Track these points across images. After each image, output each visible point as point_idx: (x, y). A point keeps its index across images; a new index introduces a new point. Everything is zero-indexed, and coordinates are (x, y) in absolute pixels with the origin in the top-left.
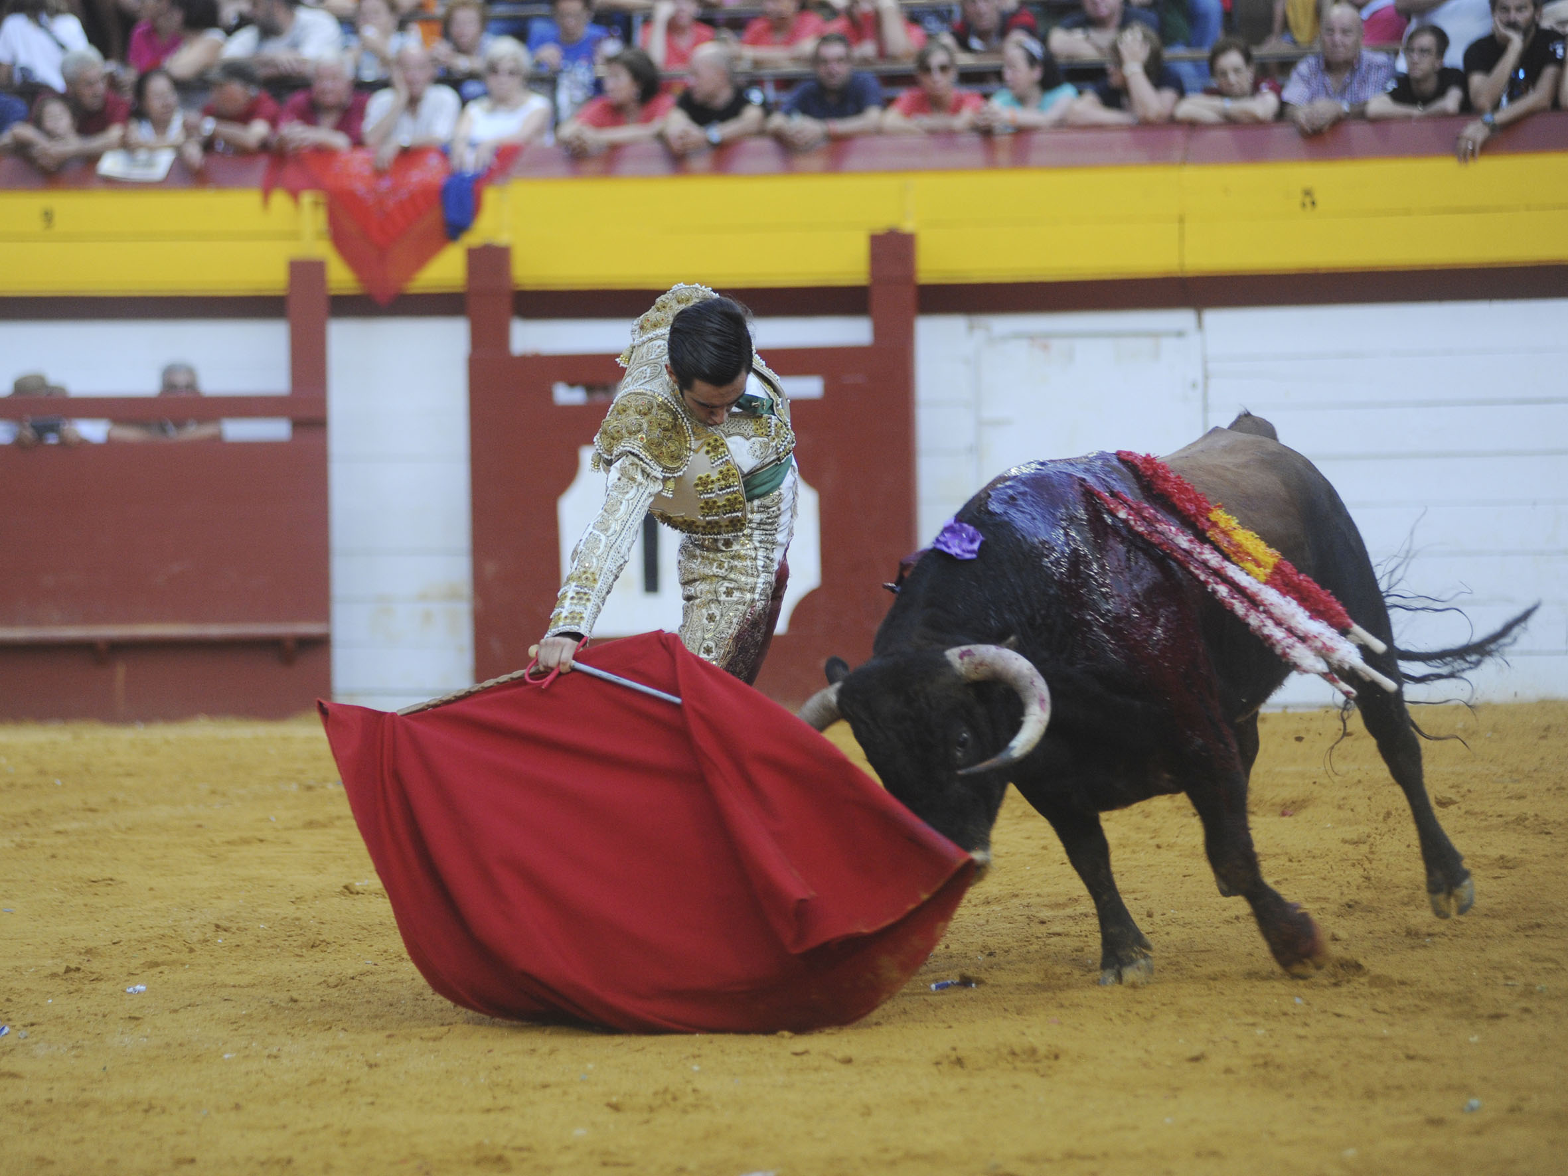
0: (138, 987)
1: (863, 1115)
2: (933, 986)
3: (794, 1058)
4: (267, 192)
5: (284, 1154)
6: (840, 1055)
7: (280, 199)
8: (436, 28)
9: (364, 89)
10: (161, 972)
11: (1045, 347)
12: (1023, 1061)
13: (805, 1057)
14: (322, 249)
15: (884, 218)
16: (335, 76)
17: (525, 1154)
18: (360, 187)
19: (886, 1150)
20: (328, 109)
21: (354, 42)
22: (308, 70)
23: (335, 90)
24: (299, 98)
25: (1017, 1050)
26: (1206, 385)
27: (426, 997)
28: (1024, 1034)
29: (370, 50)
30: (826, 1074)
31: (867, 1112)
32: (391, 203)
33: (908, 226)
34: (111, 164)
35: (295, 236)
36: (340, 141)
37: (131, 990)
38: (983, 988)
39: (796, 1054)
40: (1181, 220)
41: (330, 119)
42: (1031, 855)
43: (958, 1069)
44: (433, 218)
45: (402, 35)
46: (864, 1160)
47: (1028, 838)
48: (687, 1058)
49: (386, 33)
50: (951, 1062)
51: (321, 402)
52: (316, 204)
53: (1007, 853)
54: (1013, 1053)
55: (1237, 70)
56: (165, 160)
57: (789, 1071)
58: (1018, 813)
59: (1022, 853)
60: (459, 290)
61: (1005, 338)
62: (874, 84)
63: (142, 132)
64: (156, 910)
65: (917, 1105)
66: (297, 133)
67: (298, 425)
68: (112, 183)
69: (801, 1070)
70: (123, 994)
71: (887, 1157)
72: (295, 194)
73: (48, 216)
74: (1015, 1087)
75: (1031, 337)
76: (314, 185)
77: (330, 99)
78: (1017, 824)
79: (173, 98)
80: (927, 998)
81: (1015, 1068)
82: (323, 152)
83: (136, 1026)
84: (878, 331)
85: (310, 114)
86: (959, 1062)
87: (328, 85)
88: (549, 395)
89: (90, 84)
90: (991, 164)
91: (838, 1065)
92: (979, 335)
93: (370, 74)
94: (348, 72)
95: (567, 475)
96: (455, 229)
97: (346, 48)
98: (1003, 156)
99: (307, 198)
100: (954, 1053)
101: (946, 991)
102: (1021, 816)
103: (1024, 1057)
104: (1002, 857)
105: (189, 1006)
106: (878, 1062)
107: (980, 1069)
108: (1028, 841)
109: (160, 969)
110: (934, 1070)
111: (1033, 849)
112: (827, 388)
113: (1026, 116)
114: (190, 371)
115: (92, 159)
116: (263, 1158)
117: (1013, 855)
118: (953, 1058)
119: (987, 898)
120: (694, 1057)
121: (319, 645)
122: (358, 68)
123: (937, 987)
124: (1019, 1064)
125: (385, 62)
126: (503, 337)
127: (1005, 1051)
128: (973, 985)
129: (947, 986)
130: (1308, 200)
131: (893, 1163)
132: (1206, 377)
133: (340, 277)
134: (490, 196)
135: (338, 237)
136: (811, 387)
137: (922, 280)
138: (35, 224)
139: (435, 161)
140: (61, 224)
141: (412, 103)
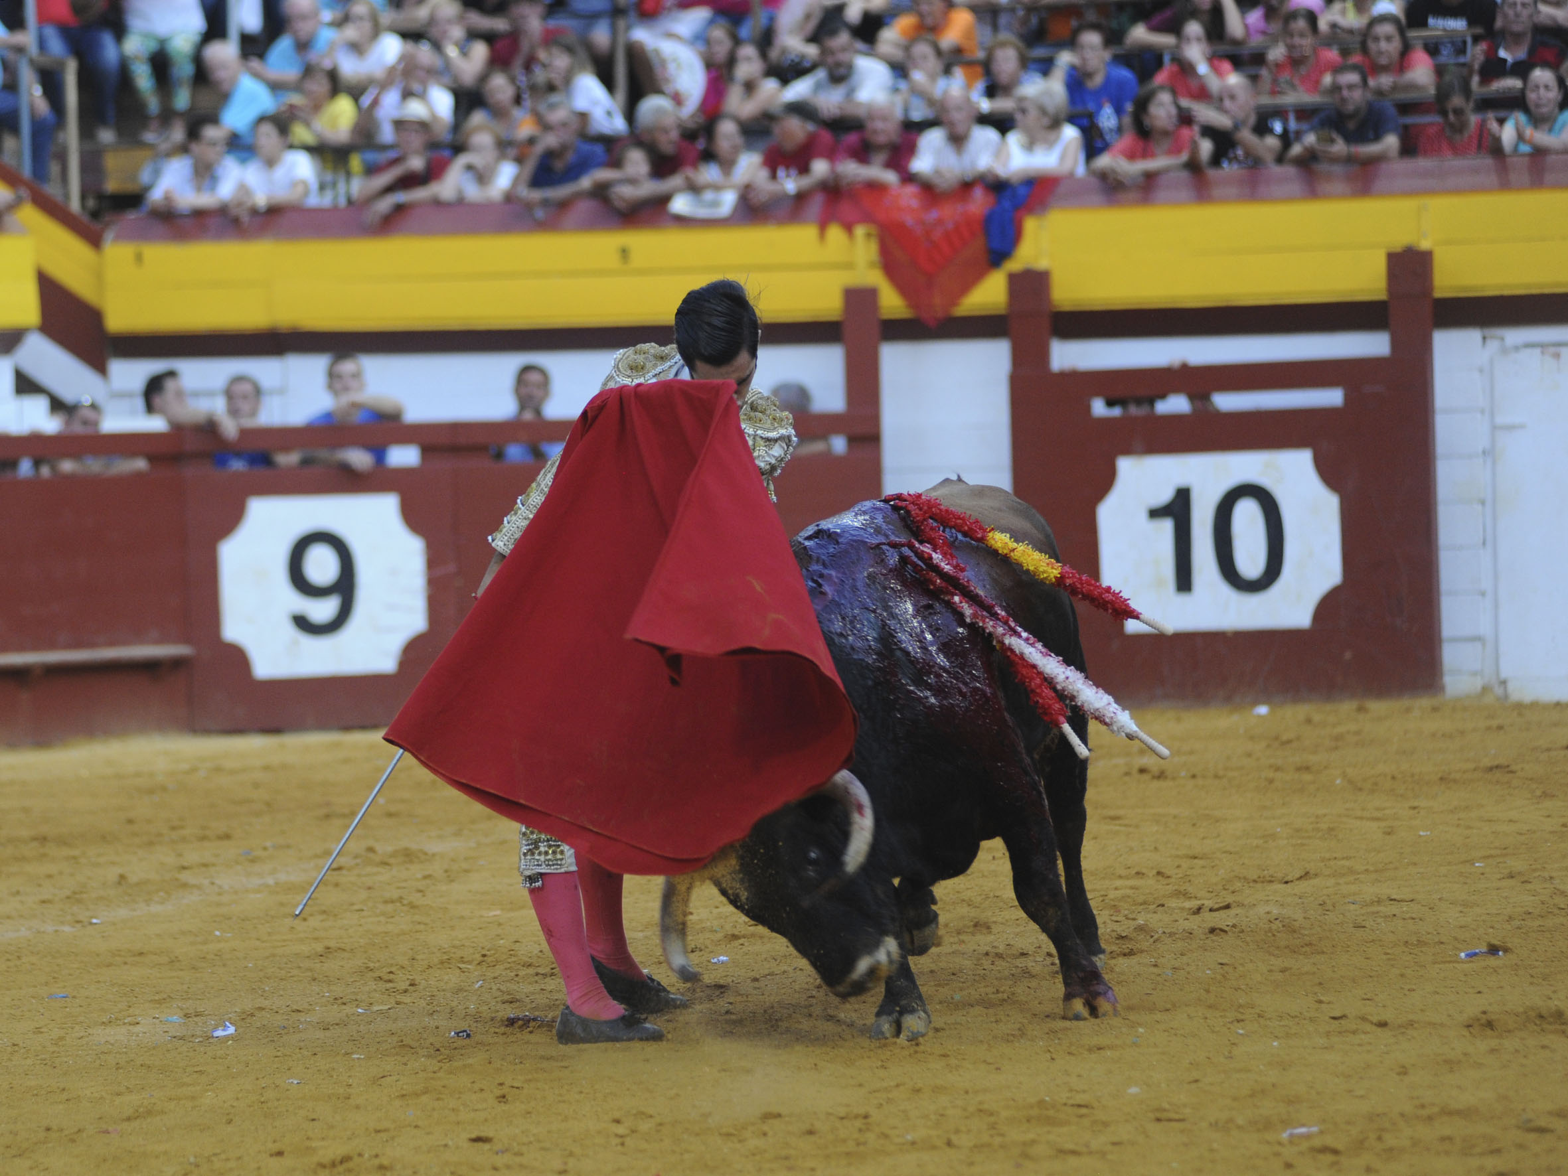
0: (722, 958)
1: (1399, 1074)
2: (1463, 955)
3: (1332, 1021)
4: (823, 226)
5: (862, 1111)
6: (1375, 1019)
7: (835, 233)
8: (979, 70)
9: (912, 129)
10: (742, 945)
11: (1557, 356)
12: (1550, 1023)
13: (1342, 1022)
14: (875, 278)
15: (1400, 239)
16: (884, 118)
17: (1084, 1111)
18: (909, 220)
19: (1423, 1106)
20: (879, 148)
21: (903, 85)
22: (861, 112)
23: (885, 131)
24: (852, 138)
25: (1544, 1013)
27: (985, 967)
28: (1550, 999)
29: (916, 91)
30: (1363, 1036)
31: (1403, 1071)
32: (937, 234)
33: (1425, 245)
34: (680, 204)
35: (849, 266)
36: (890, 177)
37: (715, 960)
38: (1509, 956)
39: (1334, 1018)
41: (880, 157)
42: (1551, 832)
43: (1489, 1032)
44: (977, 246)
45: (948, 78)
46: (1402, 1115)
47: (1549, 816)
48: (1232, 1022)
49: (933, 77)
50: (1482, 1025)
51: (874, 419)
52: (868, 235)
53: (1528, 831)
54: (1541, 1017)
56: (728, 200)
57: (1328, 1034)
58: (1538, 793)
59: (1542, 830)
60: (1003, 312)
61: (1517, 348)
62: (1392, 111)
63: (709, 173)
65: (1451, 1064)
66: (851, 169)
67: (853, 440)
68: (682, 221)
69: (1340, 1033)
70: (709, 964)
71: (1425, 1112)
72: (849, 228)
73: (624, 253)
74: (1543, 1047)
75: (1543, 346)
76: (867, 218)
77: (881, 139)
78: (1538, 803)
79: (739, 140)
80: (1456, 965)
81: (1543, 1030)
82: (875, 187)
83: (722, 993)
84: (1394, 344)
85: (863, 153)
86: (1490, 1025)
87: (879, 125)
88: (1088, 408)
89: (665, 131)
90: (1505, 185)
91: (1374, 1028)
92: (1493, 345)
93: (917, 115)
94: (898, 114)
95: (1105, 481)
96: (998, 256)
97: (895, 90)
98: (1519, 176)
99: (860, 231)
100: (1484, 1016)
101: (1475, 958)
102: (1541, 796)
103: (1552, 1020)
104: (1525, 834)
105: (769, 975)
106: (1412, 1025)
107: (1509, 1031)
108: (1549, 819)
109: (741, 941)
110: (1465, 1032)
111: (1552, 826)
112: (1347, 398)
115: (663, 200)
116: (842, 1111)
117: (1534, 832)
118: (1483, 1021)
119: (1511, 873)
120: (1238, 1021)
122: (906, 110)
123: (1467, 955)
124: (1545, 1026)
125: (931, 102)
126: (1044, 356)
127: (1532, 1014)
128: (1501, 953)
129: (1475, 954)
131: (1430, 1118)
133: (891, 302)
134: (1031, 225)
135: (889, 265)
136: (1332, 397)
137: (1438, 294)
138: (614, 261)
139: (978, 193)
140: (637, 260)
141: (957, 140)
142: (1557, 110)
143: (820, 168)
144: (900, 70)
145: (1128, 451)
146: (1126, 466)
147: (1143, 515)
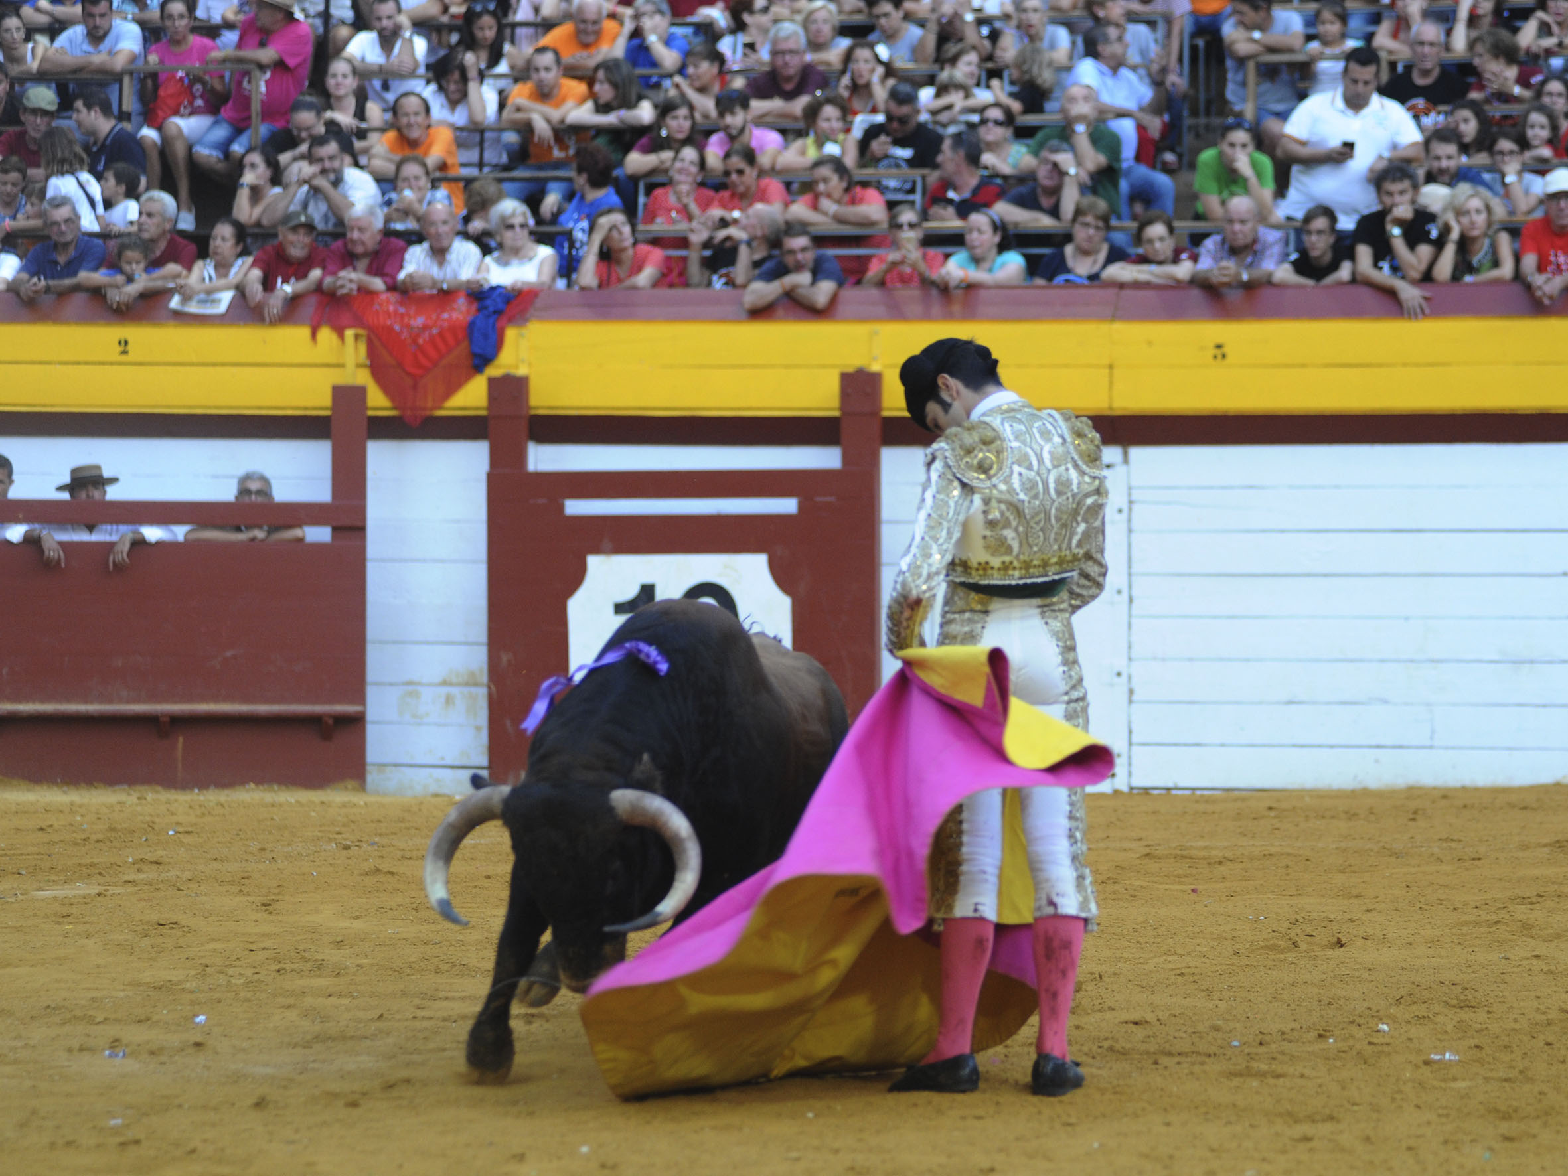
4: (315, 328)
7: (326, 334)
14: (363, 378)
15: (853, 361)
23: (367, 238)
24: (338, 248)
26: (1130, 510)
32: (423, 339)
33: (875, 367)
35: (338, 366)
36: (376, 283)
40: (1111, 367)
44: (462, 350)
51: (361, 511)
52: (358, 338)
55: (1161, 239)
60: (483, 414)
64: (214, 951)
67: (337, 530)
68: (180, 317)
72: (339, 330)
73: (124, 344)
76: (358, 322)
82: (366, 293)
84: (846, 458)
87: (360, 234)
88: (560, 507)
95: (576, 578)
96: (481, 361)
98: (956, 308)
99: (350, 334)
112: (801, 506)
113: (976, 275)
114: (264, 480)
115: (162, 296)
121: (356, 722)
126: (521, 457)
130: (1219, 352)
132: (1131, 502)
133: (378, 401)
134: (511, 333)
135: (377, 368)
136: (787, 506)
137: (886, 414)
138: (114, 353)
139: (462, 302)
140: (134, 354)
141: (439, 253)
142: (994, 250)
143: (316, 274)
144: (387, 183)
145: (597, 551)
146: (595, 563)
147: (611, 609)
